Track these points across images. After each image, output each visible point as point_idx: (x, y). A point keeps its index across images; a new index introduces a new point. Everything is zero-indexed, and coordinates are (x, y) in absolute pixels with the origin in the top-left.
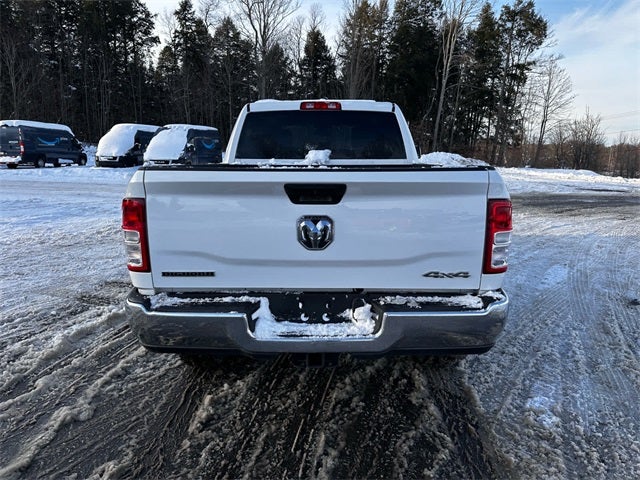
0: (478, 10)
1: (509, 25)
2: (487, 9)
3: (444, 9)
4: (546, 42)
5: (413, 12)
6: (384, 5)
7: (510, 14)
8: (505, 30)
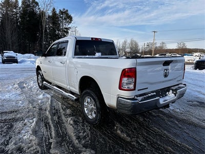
0: (51, 9)
1: (62, 16)
2: (54, 9)
3: (40, 7)
4: (72, 22)
5: (28, 6)
6: (17, 1)
7: (62, 13)
8: (61, 17)
